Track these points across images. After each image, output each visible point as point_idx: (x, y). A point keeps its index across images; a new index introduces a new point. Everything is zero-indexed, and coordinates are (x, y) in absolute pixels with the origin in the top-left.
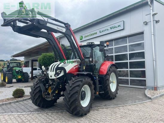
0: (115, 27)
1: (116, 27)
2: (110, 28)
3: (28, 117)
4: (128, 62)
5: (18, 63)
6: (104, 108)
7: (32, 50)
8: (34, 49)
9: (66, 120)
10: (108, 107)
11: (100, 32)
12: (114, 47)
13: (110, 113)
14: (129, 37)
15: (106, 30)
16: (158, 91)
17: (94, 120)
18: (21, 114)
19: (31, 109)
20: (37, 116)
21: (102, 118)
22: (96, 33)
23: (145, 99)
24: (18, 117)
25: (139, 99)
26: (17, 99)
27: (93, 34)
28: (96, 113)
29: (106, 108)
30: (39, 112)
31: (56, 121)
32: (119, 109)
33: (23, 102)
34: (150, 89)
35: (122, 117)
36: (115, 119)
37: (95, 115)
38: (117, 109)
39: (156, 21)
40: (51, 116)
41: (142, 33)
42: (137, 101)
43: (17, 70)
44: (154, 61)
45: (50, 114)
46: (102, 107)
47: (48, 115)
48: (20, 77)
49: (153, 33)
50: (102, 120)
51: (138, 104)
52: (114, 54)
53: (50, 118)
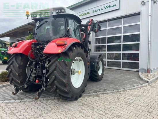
0: (109, 7)
1: (111, 7)
2: (105, 7)
3: (18, 106)
4: (121, 45)
5: (3, 43)
6: (104, 94)
7: (18, 30)
8: (21, 29)
9: (65, 110)
10: (108, 92)
11: (93, 12)
12: (107, 28)
13: (113, 99)
14: (124, 18)
15: (99, 10)
16: (151, 74)
17: (98, 108)
18: (9, 103)
19: (21, 96)
20: (29, 104)
21: (106, 106)
22: (89, 13)
23: (141, 82)
24: (6, 107)
25: (136, 83)
26: (3, 83)
27: (85, 14)
28: (97, 100)
29: (106, 94)
30: (31, 100)
31: (53, 111)
32: (120, 94)
33: (11, 87)
34: (142, 72)
35: (128, 104)
36: (120, 106)
37: (98, 103)
38: (118, 94)
39: (154, 1)
40: (47, 105)
41: (139, 14)
42: (135, 85)
43: (2, 51)
44: (149, 44)
45: (44, 102)
46: (102, 93)
47: (42, 102)
48: (6, 58)
49: (150, 15)
50: (106, 108)
51: (138, 89)
52: (107, 36)
53: (45, 106)
